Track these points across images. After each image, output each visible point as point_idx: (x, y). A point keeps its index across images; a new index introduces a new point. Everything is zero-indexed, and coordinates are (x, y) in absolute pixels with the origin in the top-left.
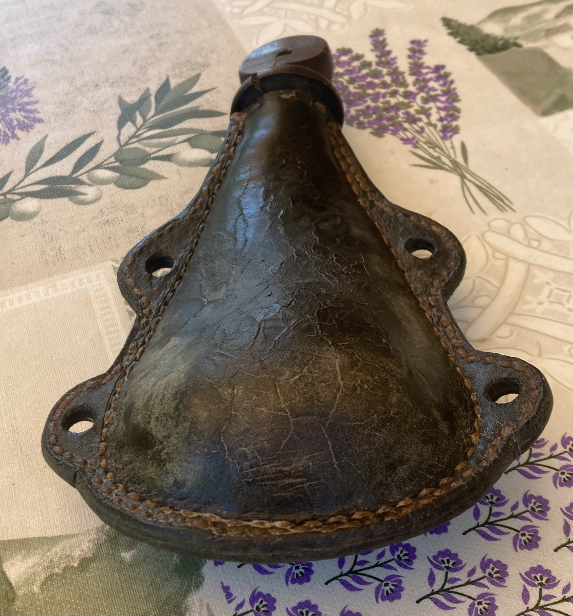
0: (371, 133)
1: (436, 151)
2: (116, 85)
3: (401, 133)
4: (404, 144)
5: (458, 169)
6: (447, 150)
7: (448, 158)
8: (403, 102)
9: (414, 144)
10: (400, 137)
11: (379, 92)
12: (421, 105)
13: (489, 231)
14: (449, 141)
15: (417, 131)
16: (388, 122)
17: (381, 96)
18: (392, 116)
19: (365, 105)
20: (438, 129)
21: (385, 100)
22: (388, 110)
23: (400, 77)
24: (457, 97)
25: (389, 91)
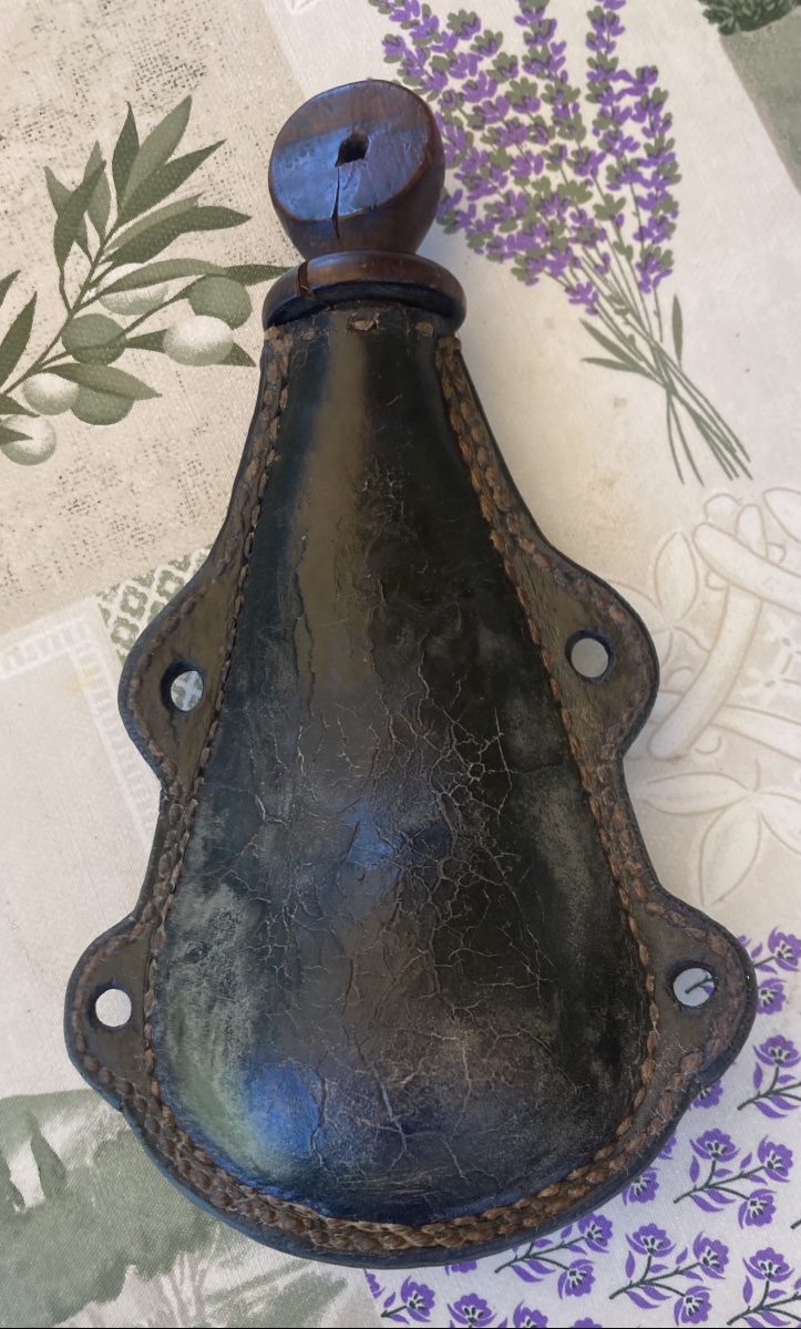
0: (514, 271)
1: (627, 323)
2: (35, 134)
3: (566, 270)
4: (572, 301)
5: (664, 371)
6: (649, 322)
7: (648, 342)
8: (573, 182)
9: (590, 303)
10: (566, 282)
11: (529, 153)
12: (606, 191)
13: (703, 524)
14: (652, 294)
15: (597, 266)
16: (544, 241)
17: (532, 164)
18: (552, 223)
19: (503, 191)
20: (634, 262)
21: (540, 176)
22: (544, 205)
23: (570, 106)
24: (675, 166)
25: (547, 148)
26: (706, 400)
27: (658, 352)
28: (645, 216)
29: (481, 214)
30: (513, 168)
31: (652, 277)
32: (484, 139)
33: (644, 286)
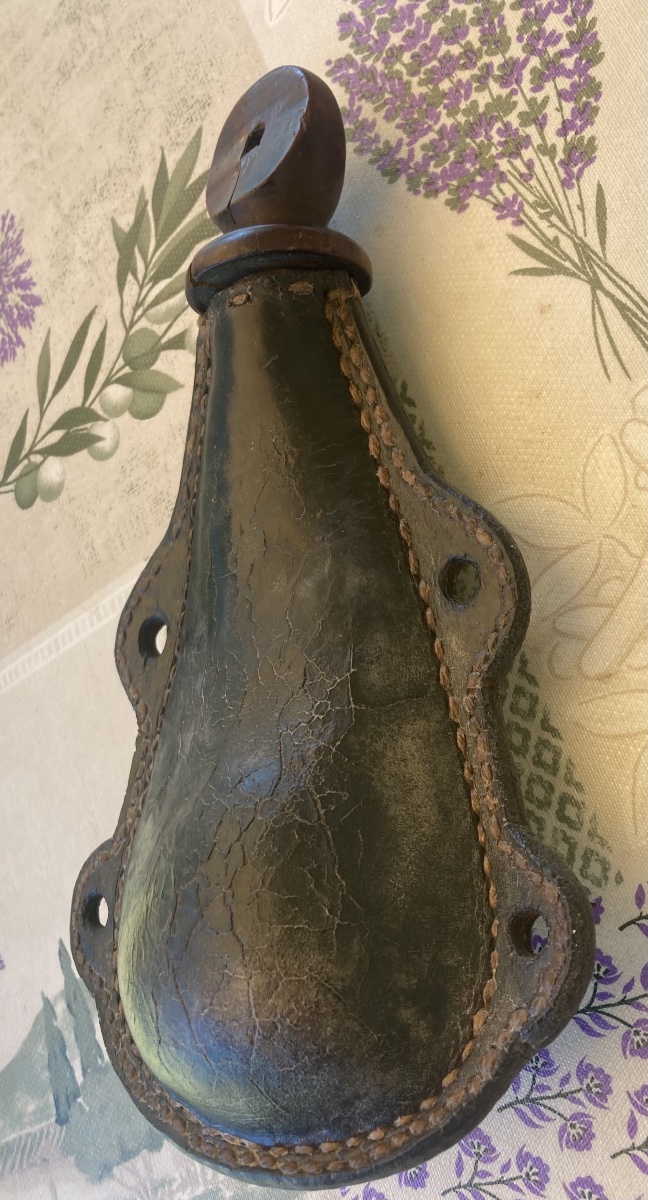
0: (448, 202)
1: (552, 225)
2: (105, 194)
3: (494, 188)
4: (499, 218)
5: (589, 266)
6: (573, 218)
7: (572, 239)
8: (499, 97)
9: (515, 214)
10: (493, 200)
11: (460, 81)
12: (529, 95)
13: (633, 420)
14: (575, 190)
15: (521, 175)
16: (474, 165)
17: (462, 92)
18: (480, 145)
19: (437, 127)
20: (557, 161)
21: (468, 102)
22: (472, 130)
23: (496, 21)
24: (598, 44)
25: (476, 71)
26: (632, 287)
27: (582, 247)
28: (568, 107)
29: (419, 156)
30: (446, 101)
31: (575, 170)
32: (420, 83)
33: (566, 184)
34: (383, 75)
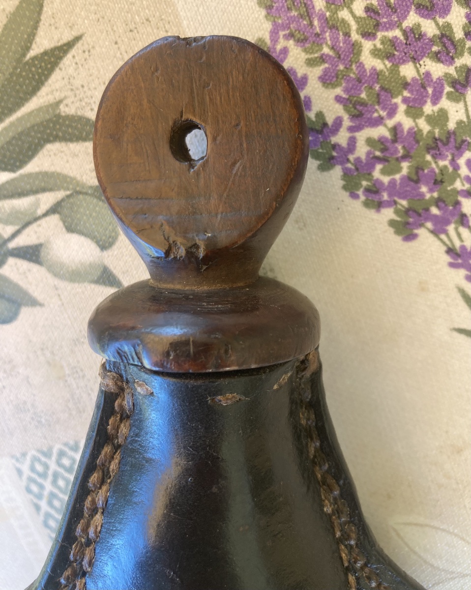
3: (451, 228)
4: (452, 265)
10: (448, 243)
11: (428, 74)
16: (431, 190)
17: (430, 90)
18: (443, 170)
19: (391, 123)
21: (436, 108)
22: (436, 146)
25: (451, 70)
29: (362, 151)
30: (406, 94)
32: (375, 53)
34: (322, 17)
